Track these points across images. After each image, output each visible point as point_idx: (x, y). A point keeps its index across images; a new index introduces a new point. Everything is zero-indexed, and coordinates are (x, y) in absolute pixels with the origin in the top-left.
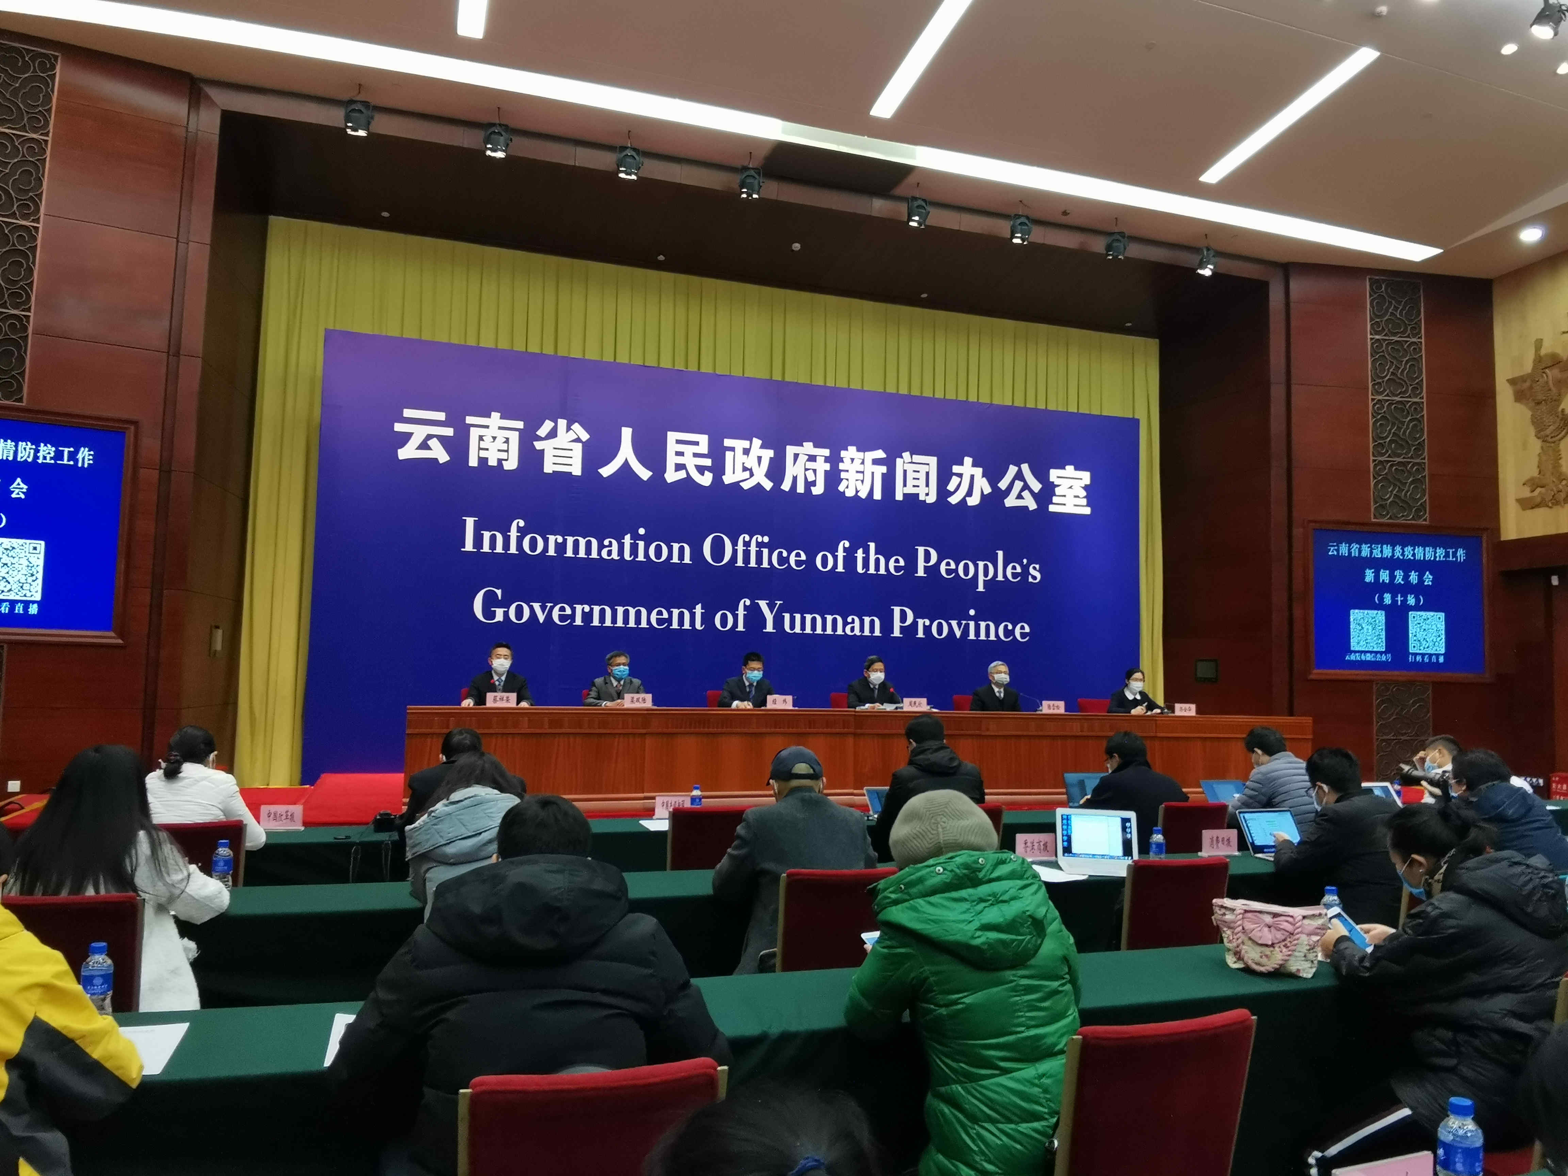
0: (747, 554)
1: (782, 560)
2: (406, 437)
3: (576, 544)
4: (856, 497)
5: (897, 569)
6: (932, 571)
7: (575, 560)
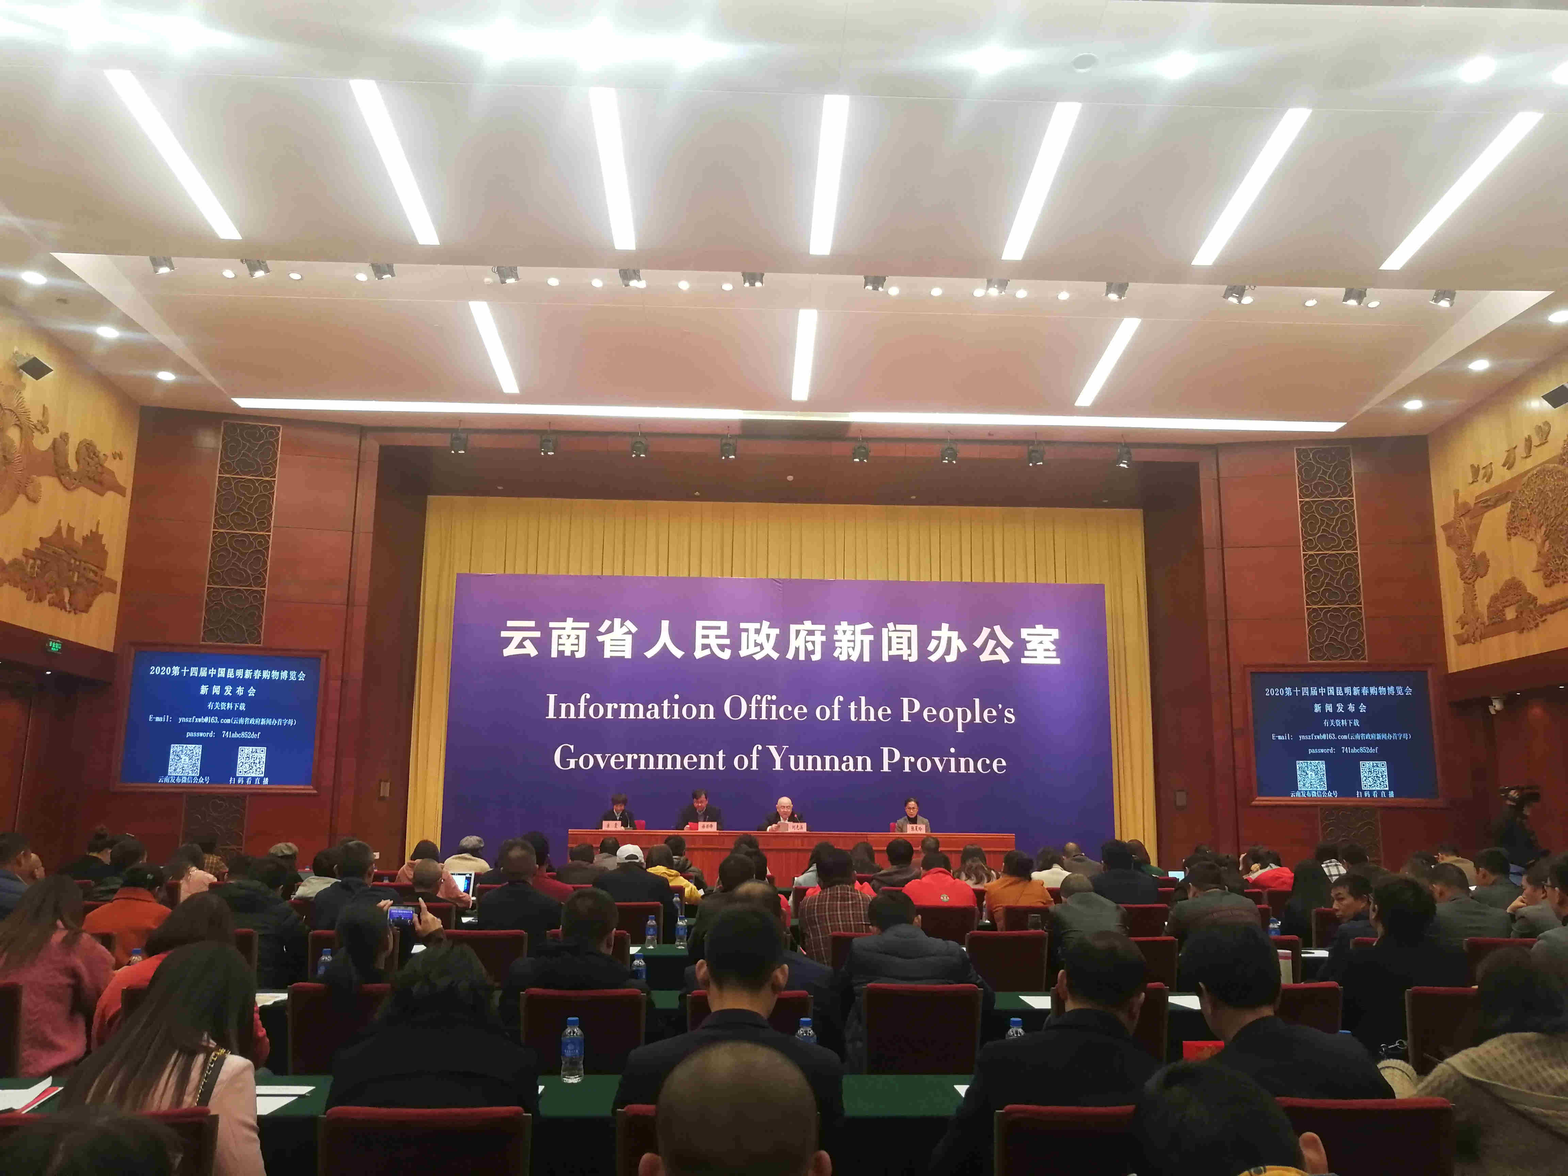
0: (759, 710)
1: (787, 713)
2: (509, 640)
3: (628, 708)
4: (849, 660)
5: (884, 716)
6: (916, 717)
7: (627, 721)
